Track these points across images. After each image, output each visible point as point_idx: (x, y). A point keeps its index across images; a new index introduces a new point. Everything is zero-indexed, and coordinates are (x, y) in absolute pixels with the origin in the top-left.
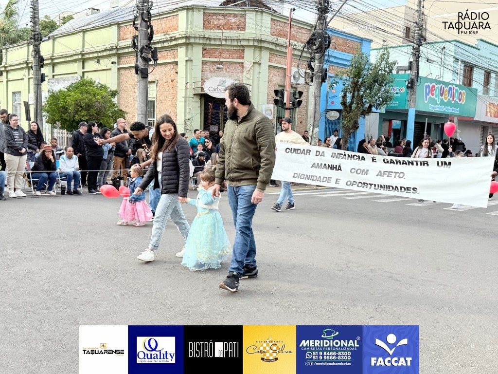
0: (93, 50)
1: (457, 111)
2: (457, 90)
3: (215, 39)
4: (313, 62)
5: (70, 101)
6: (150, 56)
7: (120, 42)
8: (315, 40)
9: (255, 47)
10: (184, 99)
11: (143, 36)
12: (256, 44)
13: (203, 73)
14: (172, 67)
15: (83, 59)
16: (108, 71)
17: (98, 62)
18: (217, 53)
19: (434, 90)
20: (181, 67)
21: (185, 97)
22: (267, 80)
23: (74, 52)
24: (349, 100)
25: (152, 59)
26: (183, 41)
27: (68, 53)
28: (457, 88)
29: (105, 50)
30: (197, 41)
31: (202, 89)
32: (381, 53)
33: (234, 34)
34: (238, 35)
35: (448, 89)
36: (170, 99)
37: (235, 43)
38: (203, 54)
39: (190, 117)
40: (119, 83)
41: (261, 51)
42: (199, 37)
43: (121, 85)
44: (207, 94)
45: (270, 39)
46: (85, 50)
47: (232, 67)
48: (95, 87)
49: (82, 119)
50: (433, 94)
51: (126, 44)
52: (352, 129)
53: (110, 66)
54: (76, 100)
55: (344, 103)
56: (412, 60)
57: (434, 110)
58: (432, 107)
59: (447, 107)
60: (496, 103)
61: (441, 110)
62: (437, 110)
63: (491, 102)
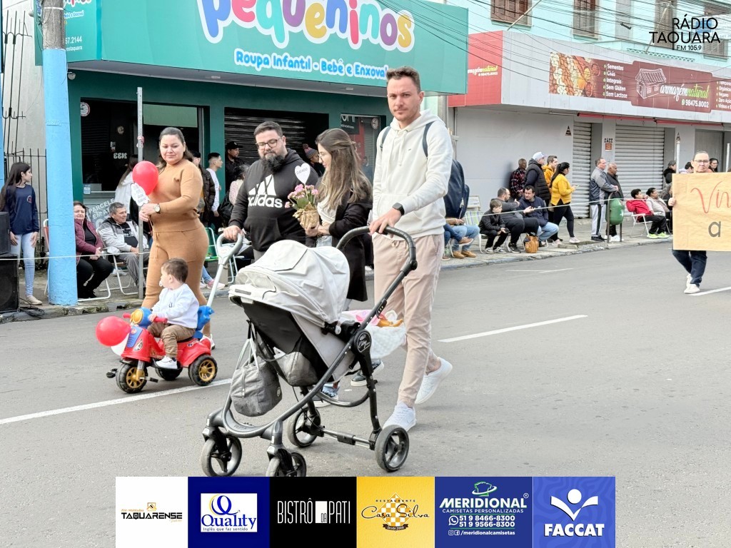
19: (250, 4)
28: (372, 1)
35: (325, 3)
57: (263, 68)
58: (248, 59)
59: (329, 60)
60: (589, 58)
61: (300, 69)
62: (279, 68)
63: (567, 54)
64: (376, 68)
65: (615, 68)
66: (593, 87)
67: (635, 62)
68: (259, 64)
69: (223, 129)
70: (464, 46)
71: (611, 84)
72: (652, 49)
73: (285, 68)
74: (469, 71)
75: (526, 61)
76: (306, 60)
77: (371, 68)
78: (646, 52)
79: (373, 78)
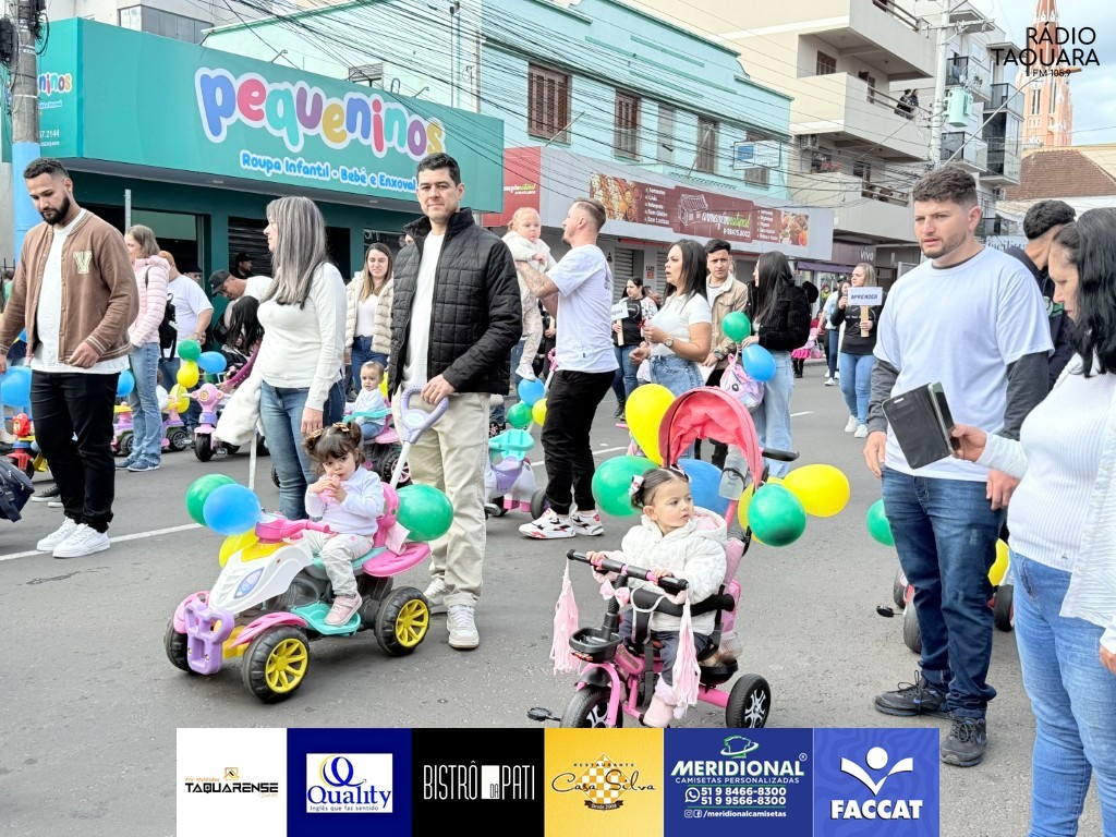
1: (408, 187)
2: (395, 112)
19: (258, 101)
28: (398, 106)
35: (344, 105)
50: (253, 115)
57: (273, 173)
58: (256, 163)
59: (350, 168)
60: (630, 180)
61: (317, 176)
62: (292, 174)
63: (608, 175)
64: (403, 180)
65: (657, 192)
66: (634, 211)
67: (677, 187)
68: (268, 169)
69: (227, 241)
70: (499, 160)
71: (652, 209)
72: (693, 174)
73: (300, 175)
74: (506, 189)
75: (565, 180)
76: (324, 167)
77: (398, 179)
78: (688, 177)
79: (400, 190)
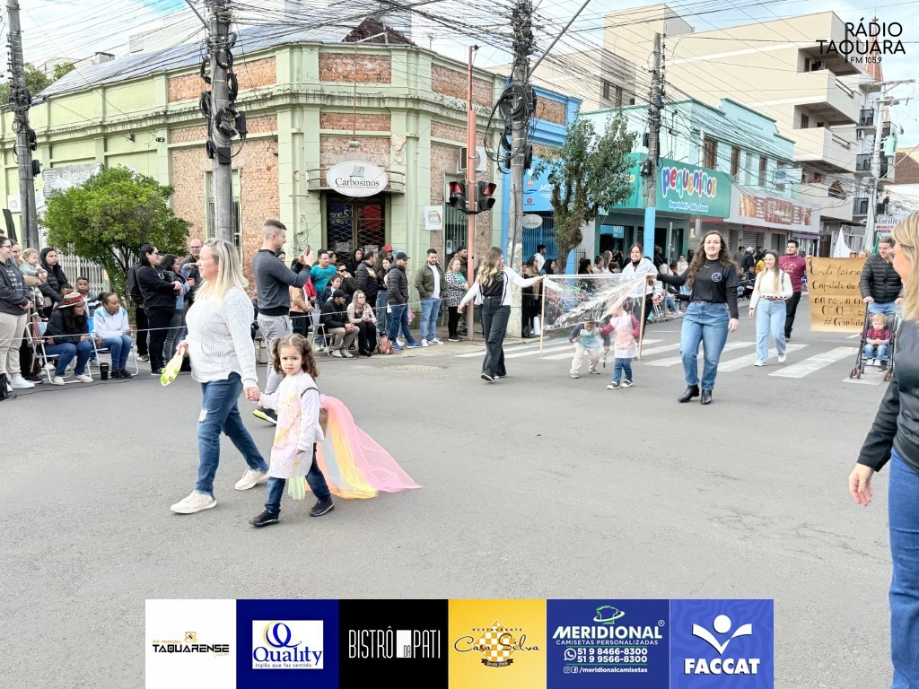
0: (123, 118)
1: (705, 209)
2: (705, 176)
3: (341, 98)
4: (509, 134)
5: (92, 207)
6: (233, 126)
7: (171, 104)
8: (512, 98)
9: (409, 111)
10: (291, 200)
11: (220, 91)
12: (410, 105)
13: (323, 154)
14: (268, 146)
15: (105, 133)
16: (151, 155)
17: (133, 139)
18: (345, 122)
19: (674, 178)
20: (284, 147)
21: (294, 196)
22: (429, 166)
23: (89, 123)
24: (563, 196)
25: (236, 131)
26: (287, 101)
27: (77, 124)
28: (705, 174)
29: (145, 119)
30: (311, 101)
31: (323, 182)
32: (612, 120)
33: (372, 89)
34: (380, 90)
35: (693, 175)
36: (267, 199)
37: (375, 104)
38: (321, 123)
39: (304, 229)
40: (171, 174)
41: (418, 117)
42: (314, 94)
43: (174, 176)
44: (333, 190)
45: (432, 97)
46: (107, 119)
47: (371, 143)
48: (135, 182)
49: (116, 237)
50: (673, 185)
51: (182, 107)
52: (571, 242)
53: (155, 145)
54: (103, 206)
55: (555, 202)
56: (648, 131)
58: (673, 205)
60: (752, 196)
61: (685, 208)
64: (705, 206)
65: (760, 201)
66: (753, 211)
71: (759, 210)
73: (679, 208)
76: (687, 204)
79: (704, 211)
